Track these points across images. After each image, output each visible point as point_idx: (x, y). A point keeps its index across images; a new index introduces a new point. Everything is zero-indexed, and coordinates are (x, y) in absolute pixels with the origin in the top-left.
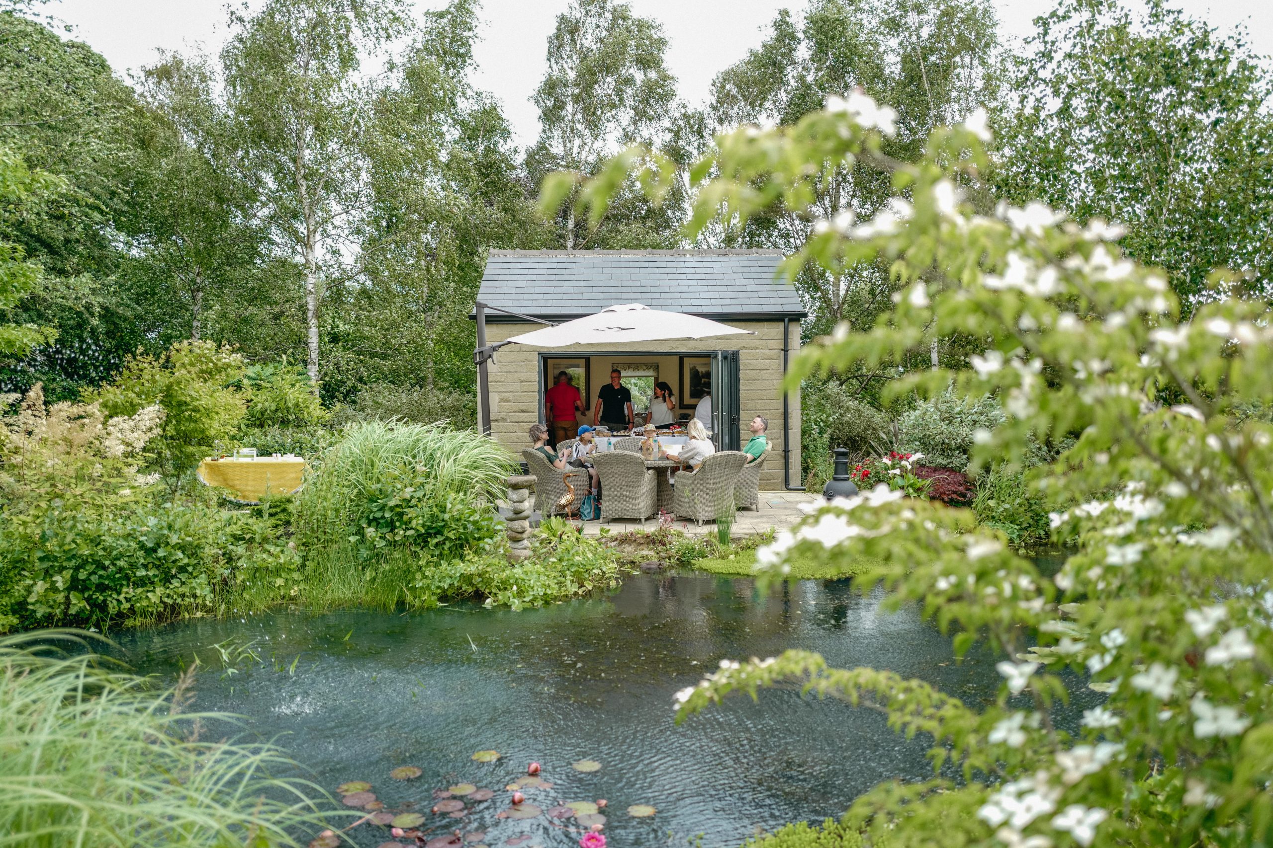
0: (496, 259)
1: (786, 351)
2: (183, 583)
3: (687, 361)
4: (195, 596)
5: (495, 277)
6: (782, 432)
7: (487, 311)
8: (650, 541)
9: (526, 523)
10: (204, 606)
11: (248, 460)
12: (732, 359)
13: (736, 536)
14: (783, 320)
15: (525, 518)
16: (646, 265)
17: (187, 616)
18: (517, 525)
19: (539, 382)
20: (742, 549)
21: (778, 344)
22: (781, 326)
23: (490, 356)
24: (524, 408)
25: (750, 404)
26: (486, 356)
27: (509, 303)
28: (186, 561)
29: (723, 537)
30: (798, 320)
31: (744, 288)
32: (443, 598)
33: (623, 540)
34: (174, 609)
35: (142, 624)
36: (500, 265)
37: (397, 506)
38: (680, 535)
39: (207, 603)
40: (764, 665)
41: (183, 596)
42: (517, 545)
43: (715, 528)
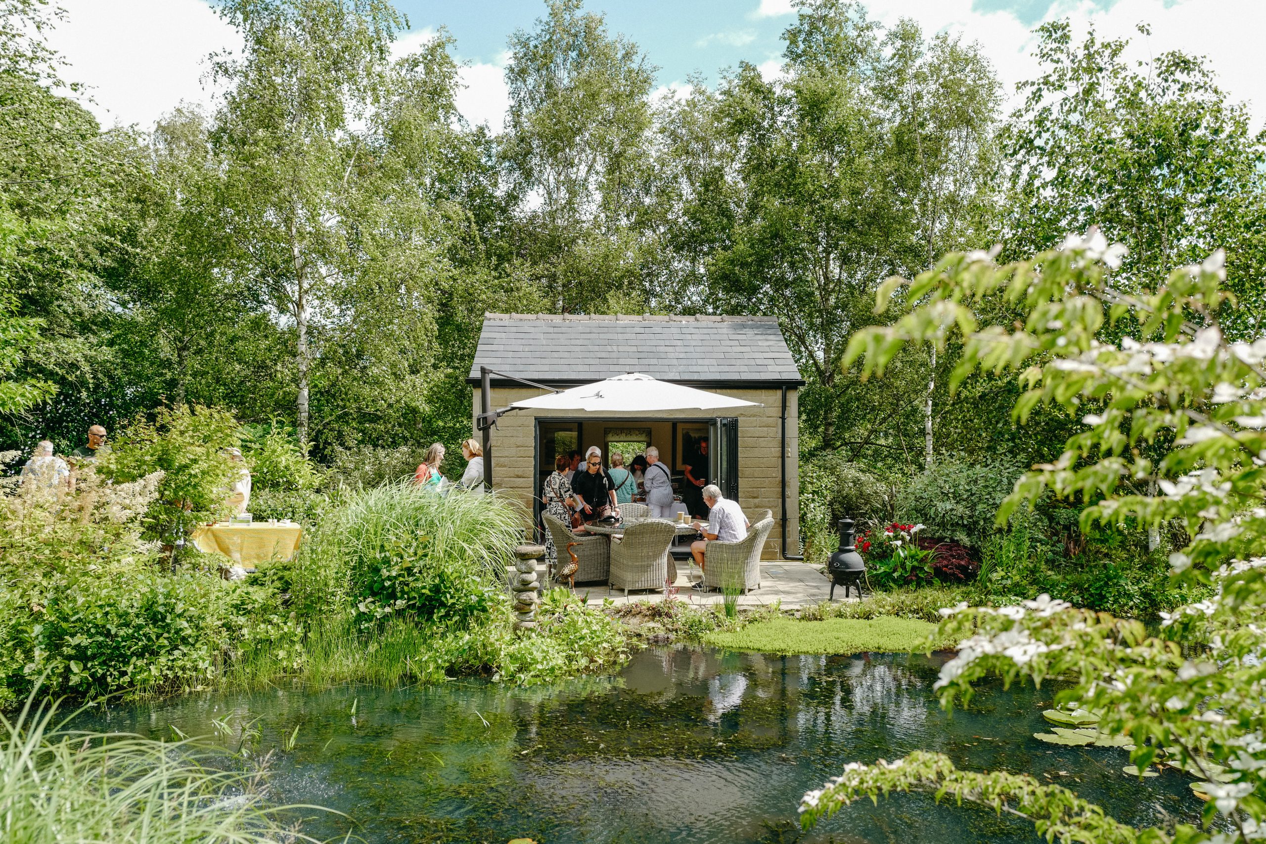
0: (492, 323)
1: (783, 418)
2: (184, 655)
3: (680, 427)
4: (196, 669)
5: (491, 341)
6: (780, 500)
7: (492, 376)
8: (655, 613)
9: (534, 595)
10: (205, 679)
11: (243, 526)
12: (732, 427)
13: (742, 608)
14: (780, 388)
15: (532, 590)
16: (642, 330)
17: (187, 689)
18: (524, 596)
19: (535, 447)
20: (750, 622)
21: (776, 412)
22: (779, 393)
23: (494, 422)
24: (520, 473)
25: (747, 471)
26: (490, 422)
27: (507, 368)
28: (189, 632)
29: (729, 610)
30: (795, 388)
31: (741, 356)
32: (450, 671)
33: (628, 613)
34: (176, 682)
35: (141, 699)
36: (497, 329)
37: (400, 575)
38: (684, 605)
39: (209, 676)
40: (893, 767)
41: (183, 669)
42: (523, 617)
43: (720, 599)
